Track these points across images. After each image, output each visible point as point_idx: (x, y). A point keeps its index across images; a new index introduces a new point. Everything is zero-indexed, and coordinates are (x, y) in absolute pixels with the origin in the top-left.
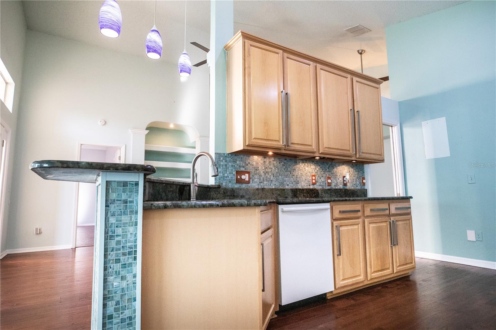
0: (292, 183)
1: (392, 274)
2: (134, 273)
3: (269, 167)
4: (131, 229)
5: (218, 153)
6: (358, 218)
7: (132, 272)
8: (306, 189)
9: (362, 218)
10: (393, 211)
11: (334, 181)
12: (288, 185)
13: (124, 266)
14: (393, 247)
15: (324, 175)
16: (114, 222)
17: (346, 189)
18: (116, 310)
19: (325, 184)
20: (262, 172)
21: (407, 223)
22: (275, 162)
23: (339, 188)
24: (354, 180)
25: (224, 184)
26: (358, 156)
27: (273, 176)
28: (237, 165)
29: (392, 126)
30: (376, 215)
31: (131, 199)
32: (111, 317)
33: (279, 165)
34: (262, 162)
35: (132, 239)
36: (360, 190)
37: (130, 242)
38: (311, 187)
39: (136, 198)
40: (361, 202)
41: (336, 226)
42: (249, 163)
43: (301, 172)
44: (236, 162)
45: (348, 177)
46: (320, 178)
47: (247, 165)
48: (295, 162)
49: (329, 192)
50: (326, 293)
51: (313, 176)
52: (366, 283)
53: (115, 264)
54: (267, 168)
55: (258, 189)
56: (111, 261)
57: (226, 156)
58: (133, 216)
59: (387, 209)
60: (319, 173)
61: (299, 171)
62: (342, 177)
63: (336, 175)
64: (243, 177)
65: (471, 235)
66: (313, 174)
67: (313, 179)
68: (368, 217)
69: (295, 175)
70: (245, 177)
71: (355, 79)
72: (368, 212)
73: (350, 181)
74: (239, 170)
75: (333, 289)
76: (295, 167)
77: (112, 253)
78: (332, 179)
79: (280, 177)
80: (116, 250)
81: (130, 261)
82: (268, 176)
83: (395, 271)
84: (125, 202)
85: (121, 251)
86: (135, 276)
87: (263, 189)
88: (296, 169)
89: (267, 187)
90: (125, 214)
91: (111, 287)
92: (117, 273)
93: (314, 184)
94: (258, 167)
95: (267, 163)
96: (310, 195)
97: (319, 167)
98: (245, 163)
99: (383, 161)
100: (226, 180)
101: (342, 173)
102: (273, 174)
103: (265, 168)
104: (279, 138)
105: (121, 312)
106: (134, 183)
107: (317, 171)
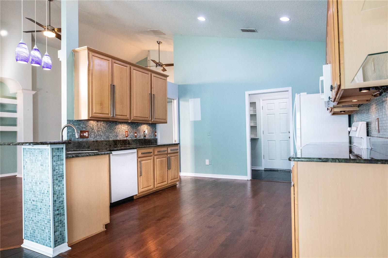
0: (114, 137)
1: (167, 184)
2: (63, 184)
3: (100, 127)
4: (61, 167)
5: (69, 120)
6: (151, 156)
7: (62, 184)
8: (122, 140)
9: (153, 156)
10: (169, 151)
11: (139, 134)
12: (111, 138)
13: (59, 181)
14: (168, 170)
15: (133, 131)
16: (55, 164)
17: (145, 139)
18: (57, 198)
19: (133, 136)
20: (96, 131)
21: (176, 157)
22: (104, 124)
23: (141, 138)
24: (150, 134)
25: (73, 139)
26: (152, 121)
27: (103, 133)
28: (81, 127)
29: (174, 100)
30: (160, 154)
31: (61, 155)
32: (55, 201)
33: (106, 126)
34: (96, 124)
35: (62, 171)
36: (153, 139)
37: (61, 172)
38: (125, 139)
39: (63, 154)
40: (152, 148)
41: (140, 161)
42: (88, 125)
43: (119, 130)
44: (80, 125)
45: (146, 132)
46: (130, 133)
47: (87, 127)
48: (116, 124)
49: (135, 141)
50: (133, 196)
51: (126, 132)
52: (154, 189)
53: (56, 181)
54: (99, 128)
55: (93, 141)
56: (55, 180)
57: (74, 122)
58: (62, 161)
59: (166, 151)
60: (130, 130)
61: (118, 129)
62: (143, 132)
63: (140, 131)
64: (85, 134)
65: (207, 162)
66: (127, 131)
67: (126, 134)
68: (156, 155)
69: (116, 132)
70: (86, 134)
71: (153, 75)
72: (156, 153)
73: (148, 134)
74: (82, 130)
75: (137, 193)
76: (116, 127)
77: (55, 176)
78: (137, 133)
79: (107, 133)
80: (56, 175)
81: (61, 179)
82: (100, 133)
83: (169, 183)
84: (59, 156)
85: (58, 176)
86: (63, 185)
87: (97, 141)
88: (117, 128)
89: (99, 140)
90: (59, 161)
91: (55, 189)
92: (57, 184)
93: (127, 137)
94: (94, 128)
95: (99, 125)
96: (124, 143)
97: (130, 127)
98: (86, 125)
99: (166, 123)
100: (74, 136)
101: (143, 129)
102: (103, 132)
103: (98, 128)
104: (109, 113)
105: (59, 199)
106: (61, 148)
107: (129, 129)
